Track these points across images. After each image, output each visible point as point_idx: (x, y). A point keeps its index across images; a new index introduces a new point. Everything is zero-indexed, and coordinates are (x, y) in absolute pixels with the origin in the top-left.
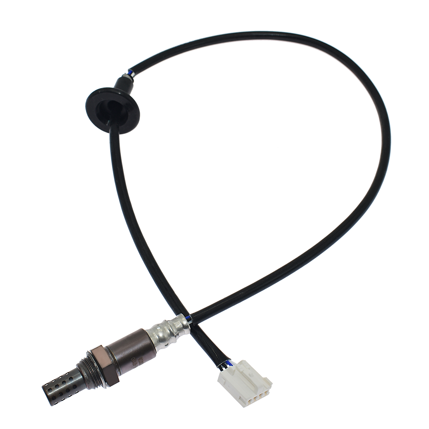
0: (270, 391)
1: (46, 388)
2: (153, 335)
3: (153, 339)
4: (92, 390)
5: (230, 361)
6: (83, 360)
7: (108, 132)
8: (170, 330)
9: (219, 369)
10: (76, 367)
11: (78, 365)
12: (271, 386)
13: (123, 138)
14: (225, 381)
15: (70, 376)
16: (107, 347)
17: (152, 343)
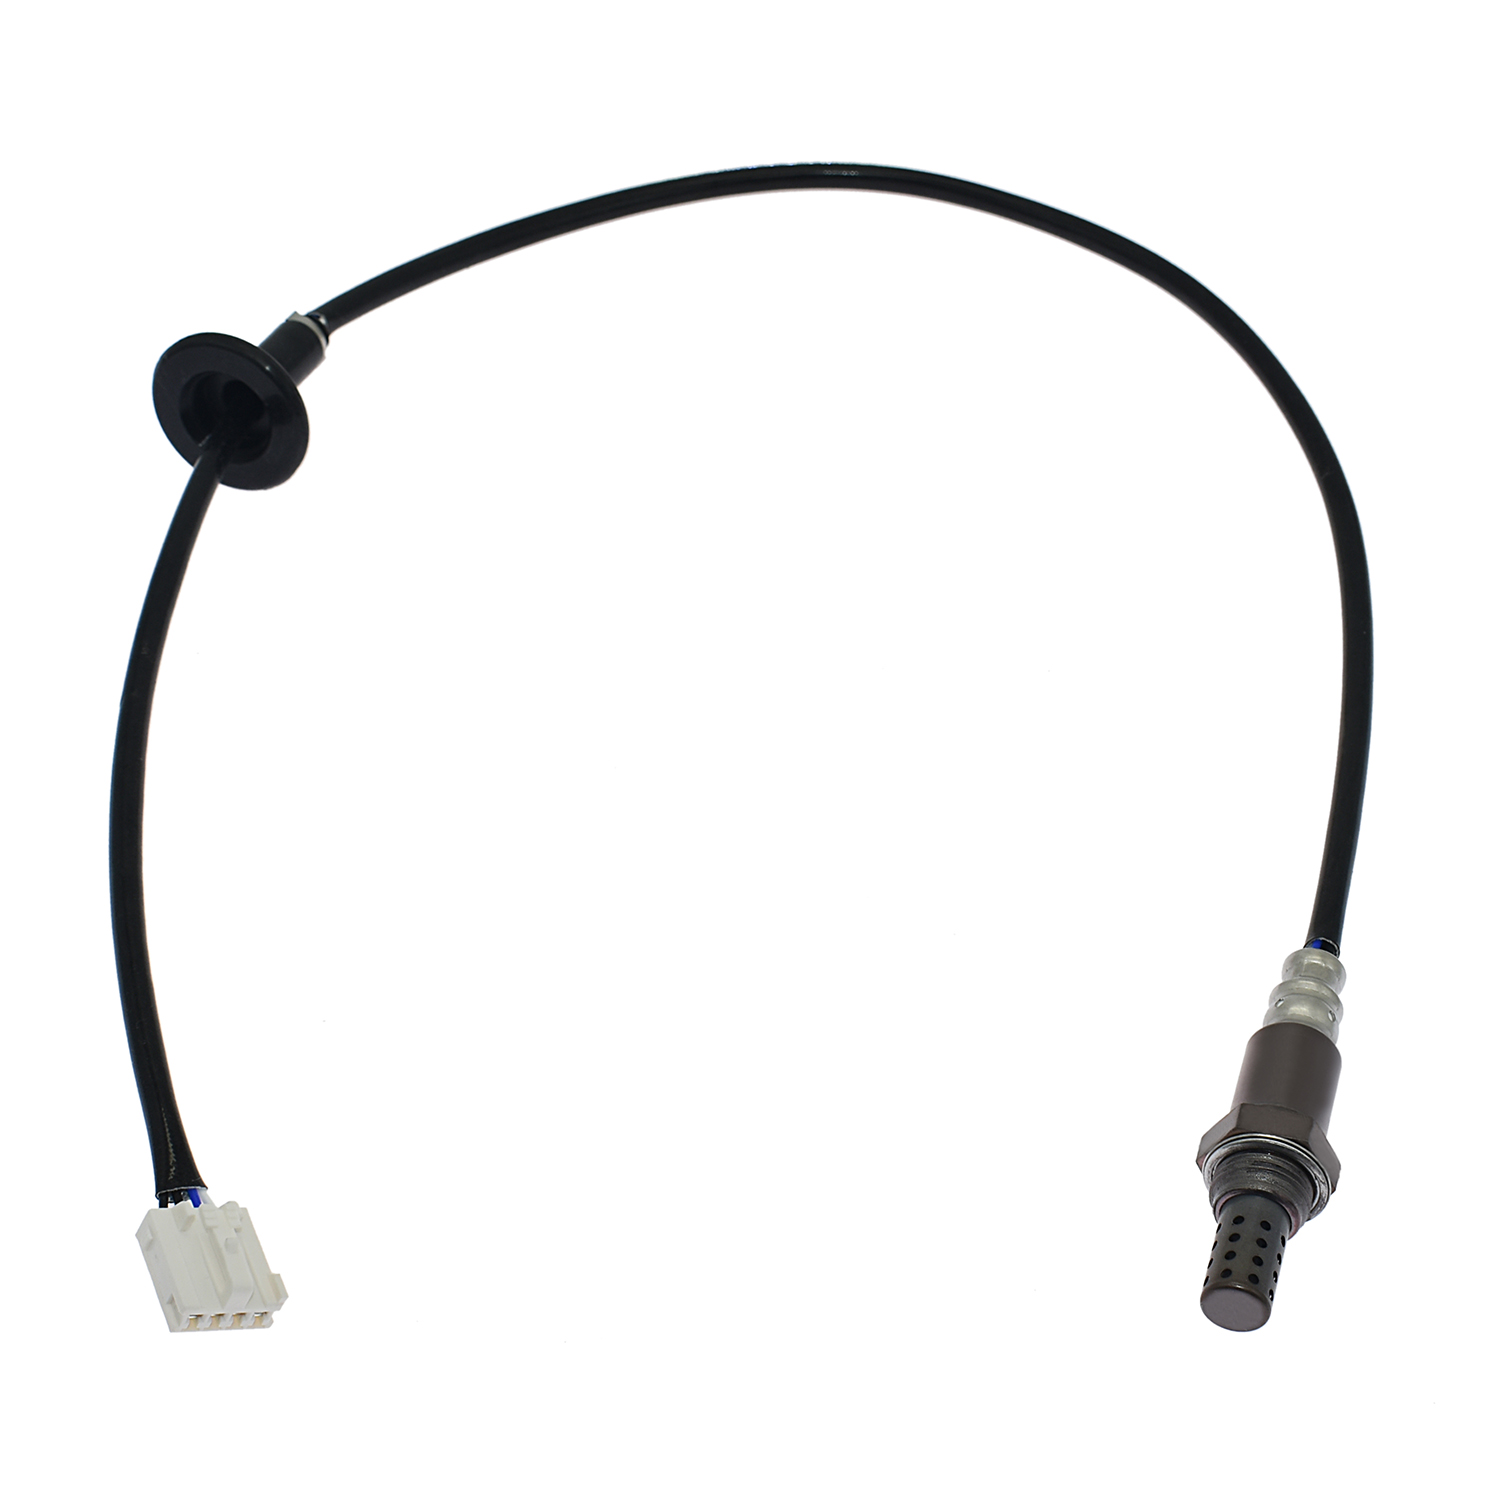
0: (276, 1315)
5: (201, 1193)
7: (192, 464)
9: (157, 1202)
12: (282, 1304)
13: (224, 497)
14: (151, 1238)
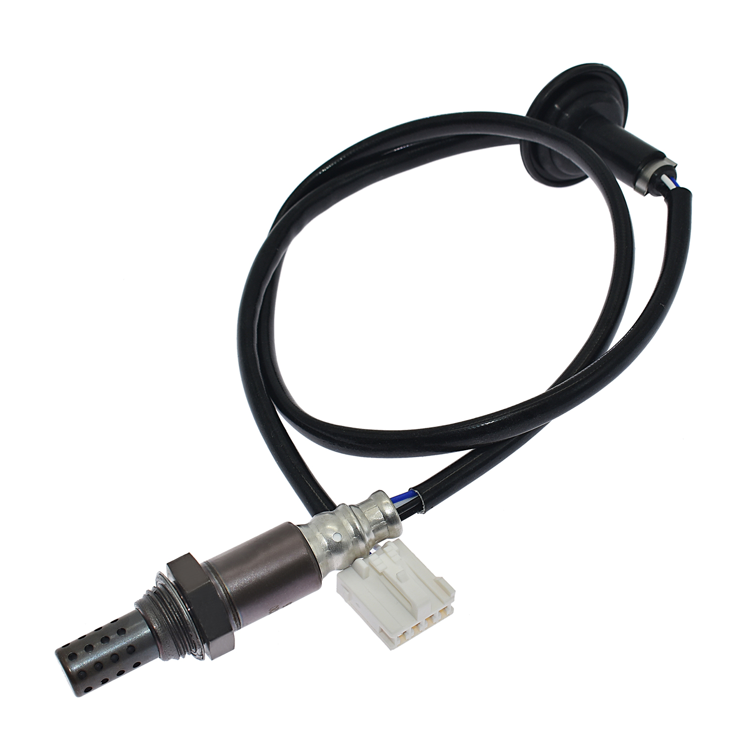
1: (66, 655)
2: (315, 538)
3: (315, 547)
4: (172, 661)
6: (150, 591)
8: (355, 529)
10: (135, 609)
11: (140, 604)
12: (454, 597)
14: (348, 593)
15: (119, 627)
16: (207, 563)
17: (311, 556)
